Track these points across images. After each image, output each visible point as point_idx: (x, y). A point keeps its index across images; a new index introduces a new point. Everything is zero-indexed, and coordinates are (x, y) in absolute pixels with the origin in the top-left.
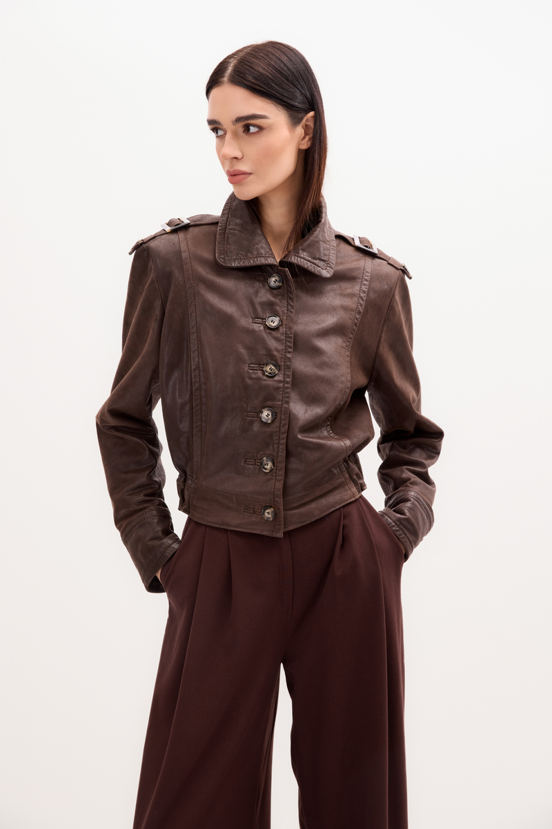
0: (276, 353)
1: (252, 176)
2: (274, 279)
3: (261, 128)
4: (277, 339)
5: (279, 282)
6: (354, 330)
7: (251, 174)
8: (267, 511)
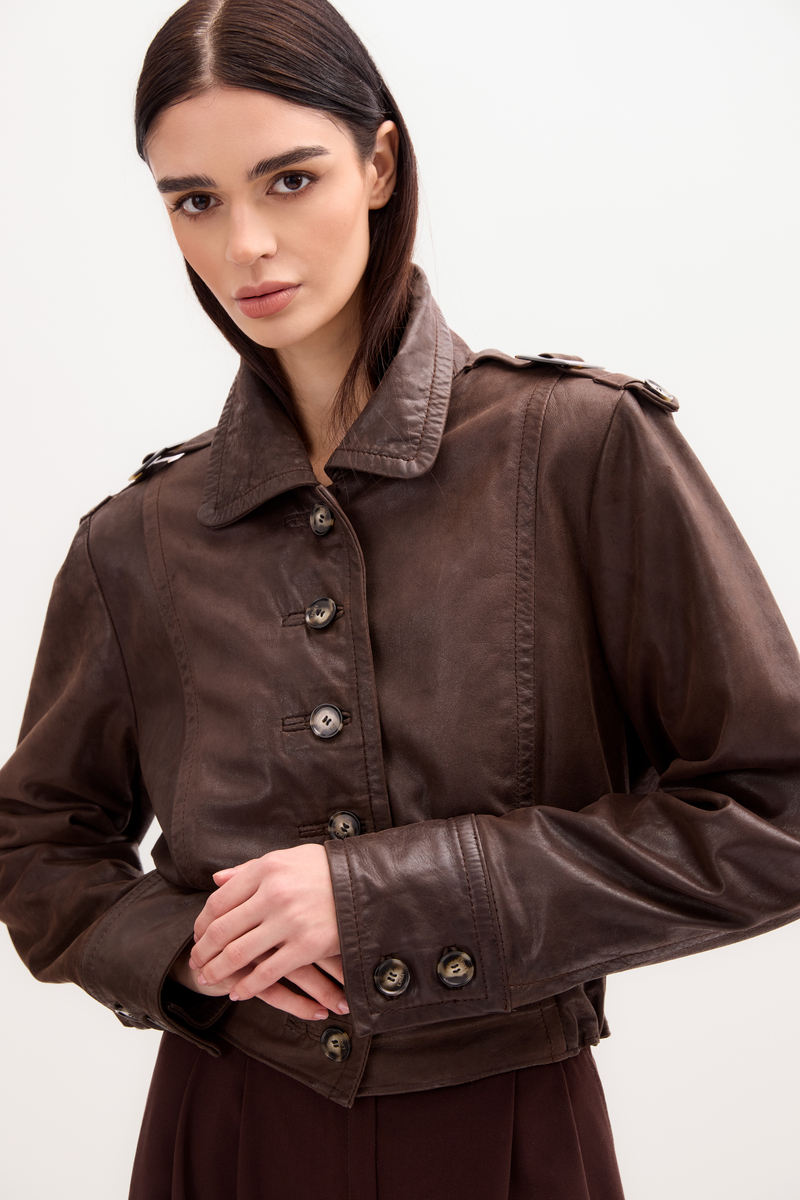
0: (336, 682)
1: (301, 291)
2: (318, 517)
3: (314, 178)
4: (337, 651)
5: (327, 518)
6: (526, 569)
7: (299, 286)
8: (334, 1038)
